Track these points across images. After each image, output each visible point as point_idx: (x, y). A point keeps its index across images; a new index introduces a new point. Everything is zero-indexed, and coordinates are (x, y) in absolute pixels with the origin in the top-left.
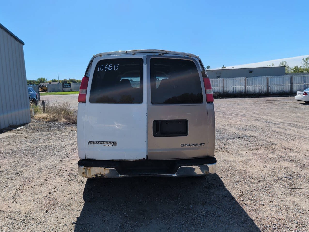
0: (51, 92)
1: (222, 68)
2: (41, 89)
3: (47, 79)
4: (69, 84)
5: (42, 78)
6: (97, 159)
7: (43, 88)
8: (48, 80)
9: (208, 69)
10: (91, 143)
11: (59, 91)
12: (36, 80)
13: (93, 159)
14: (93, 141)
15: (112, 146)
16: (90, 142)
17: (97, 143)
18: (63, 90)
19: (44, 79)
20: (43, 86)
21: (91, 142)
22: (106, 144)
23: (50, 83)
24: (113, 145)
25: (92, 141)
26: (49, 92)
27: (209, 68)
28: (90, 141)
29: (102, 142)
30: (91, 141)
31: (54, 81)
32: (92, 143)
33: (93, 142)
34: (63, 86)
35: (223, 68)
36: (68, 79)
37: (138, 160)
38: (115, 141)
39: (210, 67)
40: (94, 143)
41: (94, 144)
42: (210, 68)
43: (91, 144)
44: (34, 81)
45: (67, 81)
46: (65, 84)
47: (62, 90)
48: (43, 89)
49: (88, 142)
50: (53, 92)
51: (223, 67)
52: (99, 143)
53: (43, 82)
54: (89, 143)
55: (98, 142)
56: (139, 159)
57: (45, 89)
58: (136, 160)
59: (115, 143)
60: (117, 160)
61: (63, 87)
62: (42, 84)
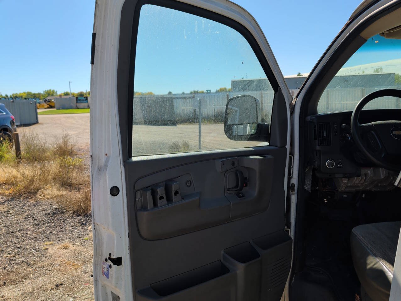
0: (59, 109)
1: (297, 75)
2: (47, 105)
3: (56, 91)
4: (85, 99)
5: (50, 90)
7: (50, 103)
8: (59, 93)
11: (71, 108)
12: (42, 92)
18: (77, 106)
19: (53, 91)
20: (49, 101)
23: (60, 96)
26: (57, 109)
31: (67, 94)
34: (77, 101)
36: (85, 92)
44: (39, 94)
45: (84, 94)
46: (79, 98)
47: (75, 106)
48: (50, 105)
50: (62, 109)
51: (299, 75)
53: (52, 95)
57: (52, 104)
61: (77, 103)
62: (49, 98)
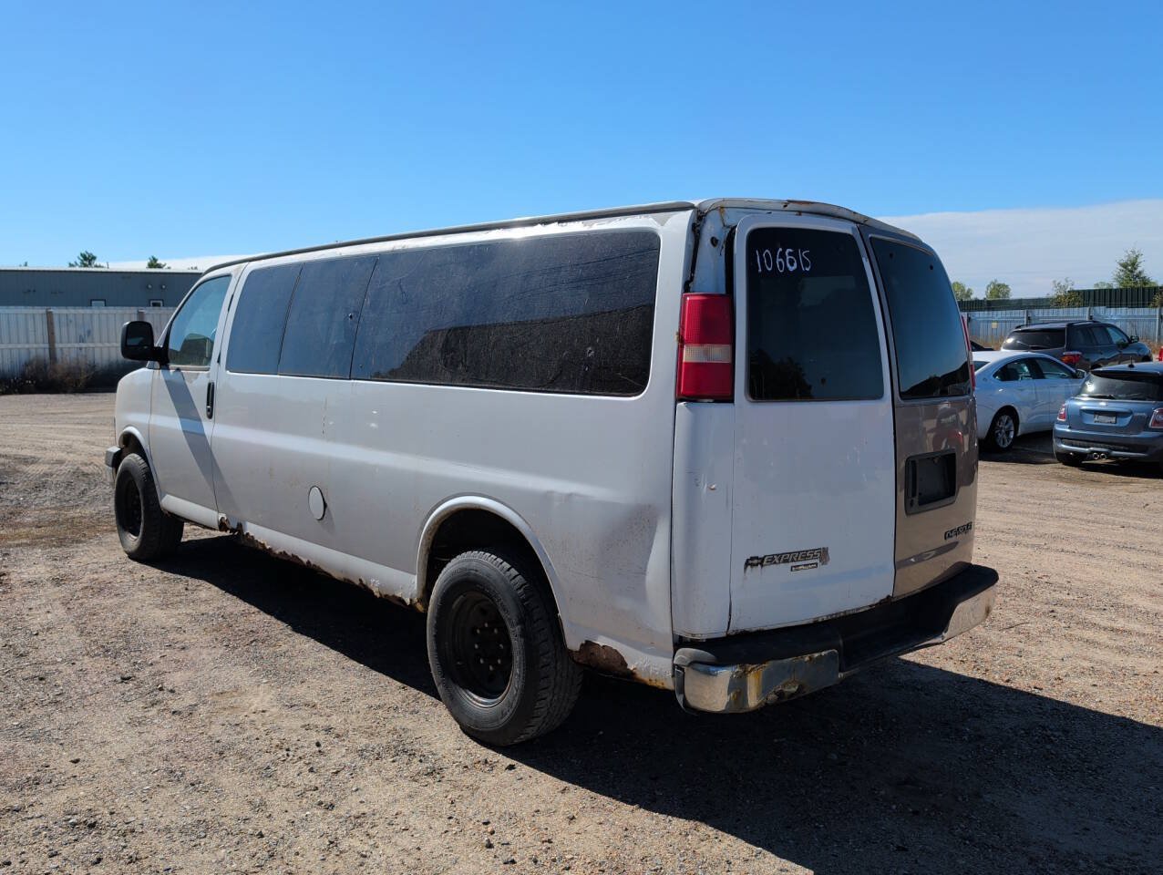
1: (146, 265)
6: (766, 629)
9: (85, 266)
10: (752, 565)
13: (754, 630)
14: (761, 556)
15: (817, 564)
16: (752, 562)
17: (775, 563)
21: (756, 561)
22: (798, 563)
24: (817, 561)
25: (757, 558)
27: (90, 264)
28: (752, 558)
29: (790, 553)
30: (753, 555)
32: (757, 565)
33: (763, 559)
35: (151, 266)
37: (876, 604)
38: (825, 546)
39: (94, 258)
40: (765, 563)
41: (762, 566)
42: (96, 262)
43: (754, 568)
49: (745, 561)
51: (153, 264)
52: (779, 560)
54: (747, 564)
55: (777, 555)
56: (877, 601)
58: (870, 606)
59: (822, 554)
60: (825, 618)
